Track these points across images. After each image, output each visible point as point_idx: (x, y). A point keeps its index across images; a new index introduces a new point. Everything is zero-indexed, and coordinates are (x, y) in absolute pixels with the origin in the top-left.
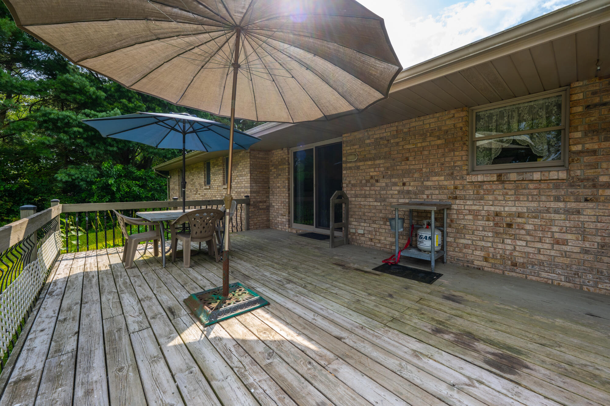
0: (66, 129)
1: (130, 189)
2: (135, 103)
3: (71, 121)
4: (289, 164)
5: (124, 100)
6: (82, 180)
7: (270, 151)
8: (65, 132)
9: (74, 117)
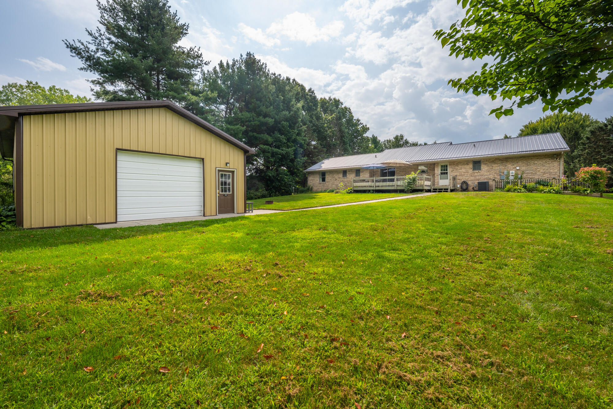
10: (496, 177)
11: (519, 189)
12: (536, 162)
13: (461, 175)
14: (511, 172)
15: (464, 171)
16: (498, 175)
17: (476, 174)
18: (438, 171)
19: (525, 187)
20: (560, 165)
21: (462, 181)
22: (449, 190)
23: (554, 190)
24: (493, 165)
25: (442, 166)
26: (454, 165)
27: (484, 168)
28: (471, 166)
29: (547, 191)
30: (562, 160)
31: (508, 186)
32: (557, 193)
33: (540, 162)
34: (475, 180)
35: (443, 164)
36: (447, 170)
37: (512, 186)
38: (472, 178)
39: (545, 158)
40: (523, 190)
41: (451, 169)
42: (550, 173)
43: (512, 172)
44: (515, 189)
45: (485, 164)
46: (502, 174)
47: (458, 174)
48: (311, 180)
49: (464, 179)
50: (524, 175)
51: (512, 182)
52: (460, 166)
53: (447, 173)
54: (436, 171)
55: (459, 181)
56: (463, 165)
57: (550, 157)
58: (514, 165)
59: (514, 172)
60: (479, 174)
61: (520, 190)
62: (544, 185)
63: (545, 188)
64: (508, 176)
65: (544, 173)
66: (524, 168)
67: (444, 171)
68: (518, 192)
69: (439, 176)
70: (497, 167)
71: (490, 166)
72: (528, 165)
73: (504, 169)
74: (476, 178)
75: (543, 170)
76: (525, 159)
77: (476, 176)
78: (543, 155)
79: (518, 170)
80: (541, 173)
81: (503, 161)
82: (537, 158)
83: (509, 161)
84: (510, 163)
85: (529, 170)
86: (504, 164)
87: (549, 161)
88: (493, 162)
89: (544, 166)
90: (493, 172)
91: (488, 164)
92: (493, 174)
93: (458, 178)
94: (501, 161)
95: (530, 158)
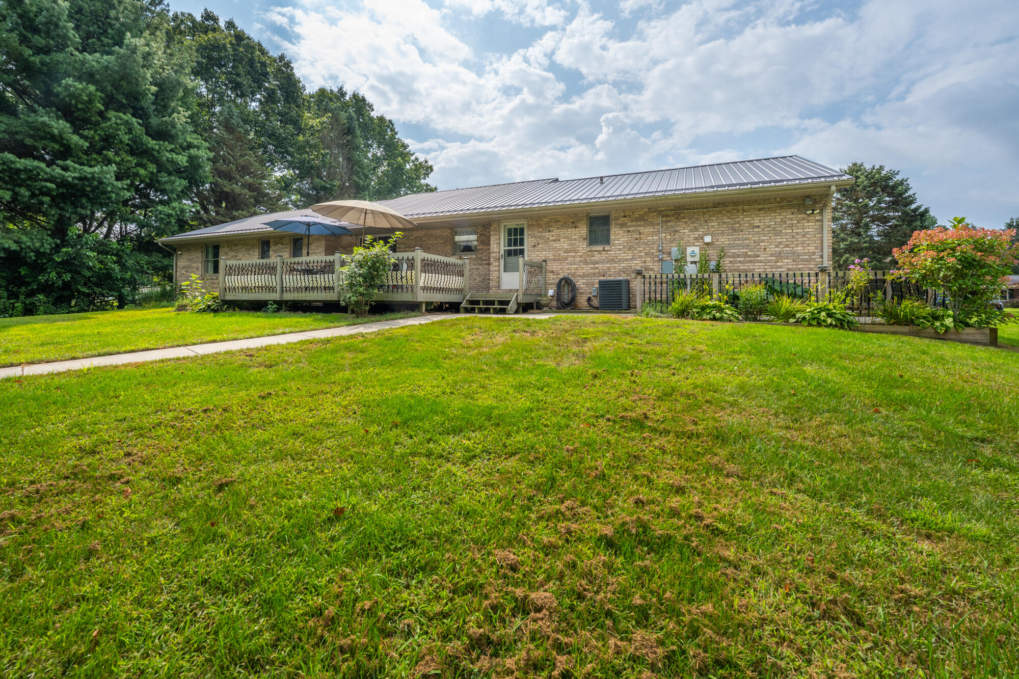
0: (29, 182)
3: (41, 174)
6: (32, 251)
7: (340, 236)
8: (28, 188)
9: (48, 170)
10: (650, 265)
11: (714, 307)
12: (756, 222)
13: (558, 259)
14: (689, 250)
15: (566, 246)
16: (654, 262)
17: (597, 257)
18: (499, 244)
19: (734, 299)
20: (822, 232)
21: (561, 276)
22: (512, 306)
23: (830, 315)
24: (641, 229)
25: (510, 230)
26: (539, 226)
27: (618, 235)
28: (583, 230)
29: (807, 316)
30: (828, 215)
31: (685, 296)
32: (842, 327)
33: (767, 221)
34: (594, 274)
35: (513, 224)
36: (522, 244)
37: (693, 296)
38: (587, 269)
39: (782, 208)
40: (729, 311)
41: (533, 241)
42: (795, 256)
43: (693, 251)
44: (703, 308)
45: (623, 225)
46: (665, 257)
47: (550, 255)
48: (183, 268)
49: (562, 269)
50: (726, 263)
51: (692, 280)
52: (556, 232)
53: (522, 252)
54: (494, 247)
55: (551, 276)
56: (563, 227)
57: (793, 207)
58: (696, 229)
59: (697, 250)
60: (604, 255)
61: (721, 310)
62: (794, 296)
63: (798, 304)
64: (681, 261)
65: (779, 256)
66: (723, 240)
67: (515, 245)
68: (714, 319)
69: (502, 261)
70: (653, 234)
71: (633, 231)
72: (735, 230)
73: (672, 242)
74: (597, 268)
75: (777, 246)
76: (728, 212)
77: (597, 263)
78: (775, 199)
79: (708, 244)
80: (772, 255)
81: (667, 216)
82: (760, 210)
83: (684, 218)
84: (686, 223)
85: (738, 245)
86: (672, 227)
87: (792, 219)
88: (641, 218)
89: (778, 233)
90: (641, 252)
91: (631, 226)
92: (640, 257)
93: (549, 268)
94: (663, 217)
95: (740, 208)
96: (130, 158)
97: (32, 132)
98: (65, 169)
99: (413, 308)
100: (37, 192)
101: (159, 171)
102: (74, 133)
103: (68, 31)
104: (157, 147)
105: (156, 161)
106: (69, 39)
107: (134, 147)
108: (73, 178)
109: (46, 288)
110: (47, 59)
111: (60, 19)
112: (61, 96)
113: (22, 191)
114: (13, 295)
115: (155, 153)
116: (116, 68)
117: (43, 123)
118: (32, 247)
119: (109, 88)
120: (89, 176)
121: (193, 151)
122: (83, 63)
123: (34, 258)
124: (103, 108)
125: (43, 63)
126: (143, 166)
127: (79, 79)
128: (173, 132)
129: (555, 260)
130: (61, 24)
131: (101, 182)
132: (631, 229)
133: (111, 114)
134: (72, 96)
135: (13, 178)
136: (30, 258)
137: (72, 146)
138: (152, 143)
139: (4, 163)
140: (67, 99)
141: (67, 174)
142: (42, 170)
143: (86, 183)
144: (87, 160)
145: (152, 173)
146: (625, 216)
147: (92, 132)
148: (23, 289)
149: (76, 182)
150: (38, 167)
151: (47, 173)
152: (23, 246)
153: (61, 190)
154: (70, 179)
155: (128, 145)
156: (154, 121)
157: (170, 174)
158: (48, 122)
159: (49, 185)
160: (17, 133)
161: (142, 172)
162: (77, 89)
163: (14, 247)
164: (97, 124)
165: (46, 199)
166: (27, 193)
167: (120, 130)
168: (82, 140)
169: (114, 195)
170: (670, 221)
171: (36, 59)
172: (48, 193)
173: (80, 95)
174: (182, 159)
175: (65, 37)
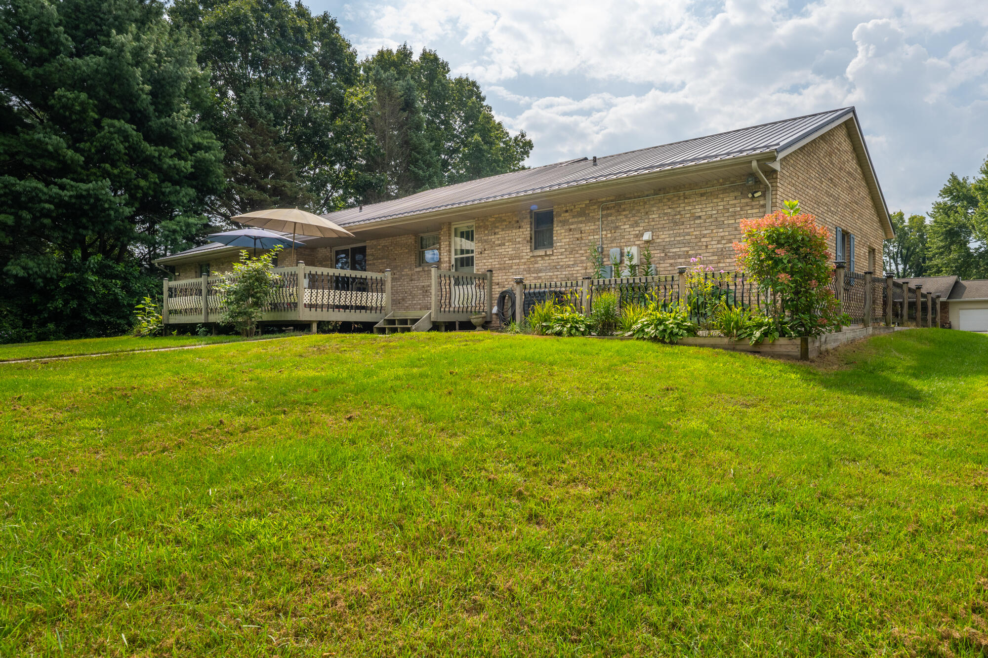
0: (30, 205)
1: (109, 290)
2: (121, 168)
3: (40, 195)
4: (331, 261)
5: (107, 165)
6: (39, 277)
7: (316, 248)
8: (30, 210)
9: (45, 190)
10: (591, 272)
12: (698, 211)
13: (504, 268)
14: (629, 251)
15: (510, 251)
16: (595, 267)
17: (540, 264)
18: (449, 253)
22: (420, 325)
24: (583, 226)
26: (486, 227)
27: (561, 236)
28: (526, 231)
33: (709, 209)
35: (463, 227)
39: (724, 191)
41: (481, 246)
45: (564, 223)
46: (606, 261)
47: (495, 263)
49: (504, 281)
50: (666, 266)
52: (501, 234)
53: (471, 260)
54: (444, 255)
55: (496, 289)
56: (507, 227)
57: (736, 189)
58: (636, 224)
60: (546, 261)
64: (620, 266)
66: (664, 236)
67: (465, 252)
70: (594, 232)
71: (575, 229)
72: (676, 223)
73: (612, 242)
74: (540, 278)
75: (719, 242)
76: (669, 200)
77: (540, 271)
78: (718, 180)
79: (647, 242)
80: (714, 254)
81: (608, 209)
82: (702, 195)
83: (624, 210)
84: (626, 216)
85: (679, 242)
86: (612, 222)
87: (734, 206)
88: (582, 213)
89: (720, 225)
90: (582, 255)
91: (572, 224)
92: (582, 262)
93: (495, 279)
94: (603, 210)
95: (681, 193)
96: (128, 170)
97: (30, 151)
98: (62, 187)
99: (303, 327)
100: (38, 214)
101: (163, 181)
102: (69, 148)
103: (59, 36)
104: (156, 154)
105: (158, 169)
106: (62, 44)
107: (135, 156)
108: (71, 197)
109: (56, 316)
110: (40, 71)
111: (49, 25)
112: (56, 109)
113: (24, 215)
114: (27, 324)
115: (157, 161)
116: (105, 70)
117: (39, 140)
118: (39, 273)
119: (102, 93)
120: (84, 193)
121: (200, 154)
122: (75, 68)
123: (42, 284)
124: (96, 117)
125: (37, 76)
126: (145, 177)
127: (72, 87)
128: (176, 133)
129: (500, 269)
130: (51, 29)
131: (98, 199)
132: (572, 227)
133: (106, 121)
134: (65, 107)
135: (16, 201)
136: (39, 284)
137: (69, 162)
138: (151, 150)
139: (6, 186)
140: (61, 111)
141: (62, 193)
142: (41, 191)
143: (84, 201)
144: (87, 176)
145: (155, 183)
146: (567, 211)
147: (88, 144)
148: (36, 318)
149: (73, 201)
150: (36, 188)
151: (45, 194)
152: (31, 272)
153: (60, 211)
154: (66, 198)
155: (125, 154)
156: (155, 123)
157: (175, 183)
158: (42, 139)
159: (47, 206)
160: (17, 153)
161: (143, 183)
162: (68, 99)
163: (22, 274)
164: (93, 134)
165: (47, 221)
166: (28, 217)
167: (113, 139)
168: (78, 155)
169: (112, 213)
170: (611, 215)
171: (29, 73)
172: (47, 214)
173: (73, 105)
174: (187, 166)
175: (58, 42)
